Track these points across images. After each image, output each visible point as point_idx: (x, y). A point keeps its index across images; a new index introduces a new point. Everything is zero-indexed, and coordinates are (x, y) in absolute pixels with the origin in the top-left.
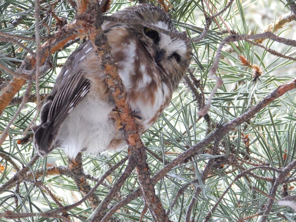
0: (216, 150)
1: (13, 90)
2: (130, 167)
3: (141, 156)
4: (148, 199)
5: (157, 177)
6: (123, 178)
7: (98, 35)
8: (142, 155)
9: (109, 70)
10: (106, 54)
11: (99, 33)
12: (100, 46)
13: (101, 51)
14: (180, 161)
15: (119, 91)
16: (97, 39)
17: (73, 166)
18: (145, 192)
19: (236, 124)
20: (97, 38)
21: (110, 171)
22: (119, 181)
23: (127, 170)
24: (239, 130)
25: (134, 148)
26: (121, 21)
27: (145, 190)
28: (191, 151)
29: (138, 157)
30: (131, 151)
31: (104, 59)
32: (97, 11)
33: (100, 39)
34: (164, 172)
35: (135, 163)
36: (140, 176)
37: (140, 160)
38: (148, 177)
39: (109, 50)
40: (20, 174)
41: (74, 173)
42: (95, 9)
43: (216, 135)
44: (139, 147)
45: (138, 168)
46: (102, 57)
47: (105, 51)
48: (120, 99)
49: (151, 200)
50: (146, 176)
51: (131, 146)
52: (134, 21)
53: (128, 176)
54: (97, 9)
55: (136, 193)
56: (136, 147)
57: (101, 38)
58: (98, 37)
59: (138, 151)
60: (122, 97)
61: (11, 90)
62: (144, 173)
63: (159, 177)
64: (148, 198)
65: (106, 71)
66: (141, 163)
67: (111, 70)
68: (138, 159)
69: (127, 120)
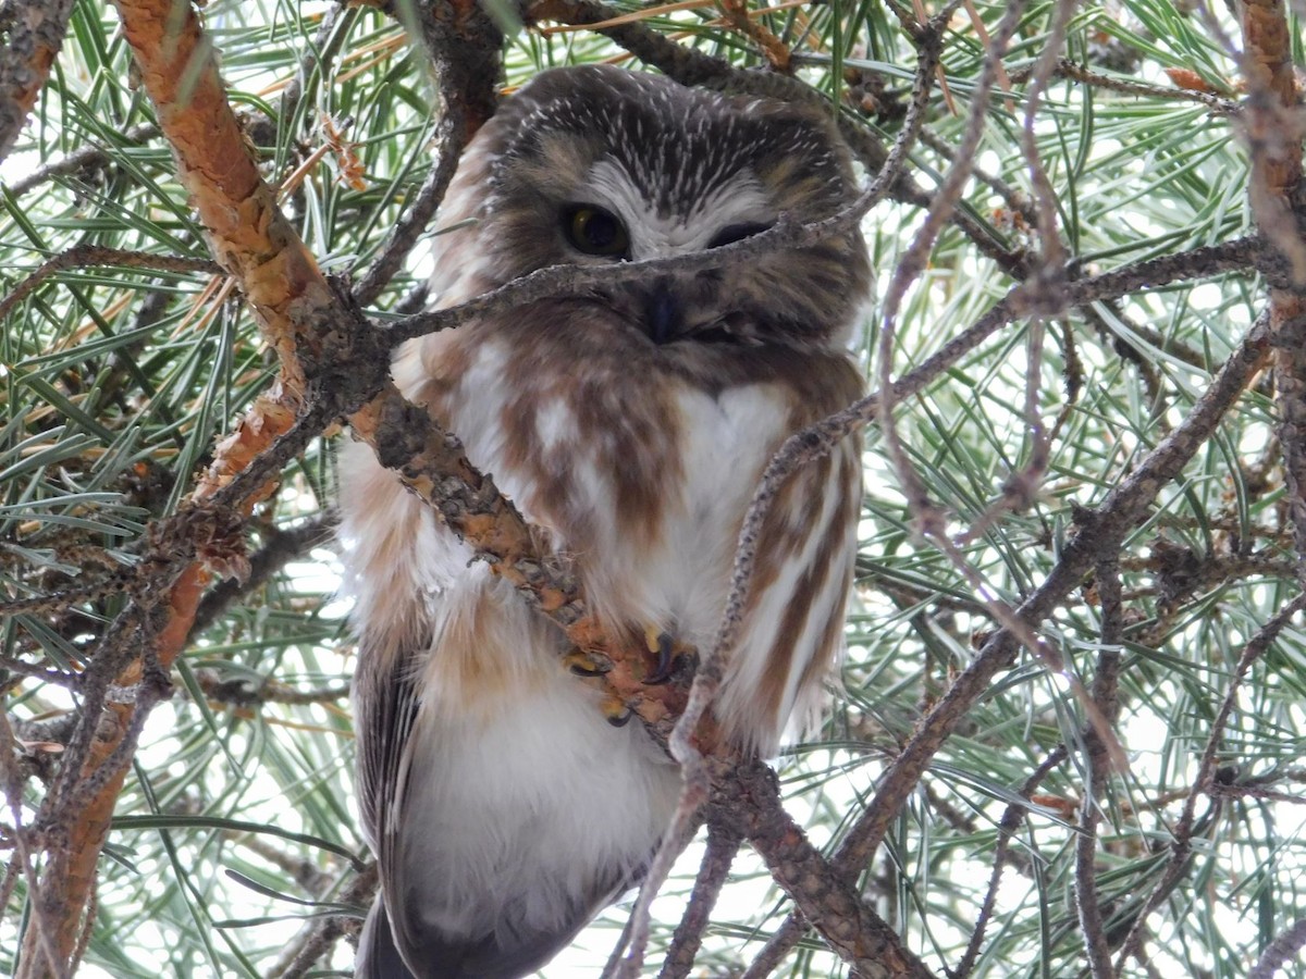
2: (712, 859)
3: (750, 800)
4: (841, 950)
7: (388, 422)
9: (484, 532)
10: (444, 484)
11: (383, 414)
12: (408, 460)
13: (422, 477)
15: (556, 597)
16: (386, 436)
19: (1154, 481)
20: (386, 431)
25: (709, 778)
29: (736, 807)
31: (443, 502)
32: (348, 331)
33: (398, 433)
36: (776, 870)
37: (750, 815)
38: (806, 867)
42: (337, 327)
44: (728, 768)
45: (758, 845)
46: (435, 495)
47: (436, 474)
48: (572, 621)
50: (800, 865)
54: (342, 325)
56: (714, 771)
57: (401, 430)
59: (731, 786)
60: (579, 612)
62: (787, 857)
65: (473, 539)
66: (757, 826)
67: (493, 531)
68: (738, 814)
69: (637, 685)
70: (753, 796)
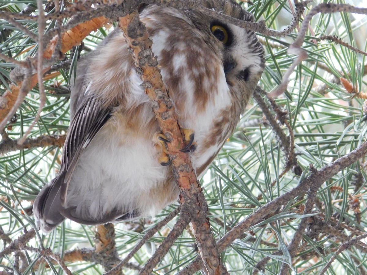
0: (310, 206)
1: (8, 105)
2: (182, 220)
3: (199, 205)
4: (210, 270)
5: (224, 242)
6: (172, 236)
7: (133, 23)
8: (200, 203)
9: (150, 75)
10: (144, 51)
11: (133, 20)
12: (136, 38)
13: (138, 47)
14: (257, 218)
15: (164, 107)
16: (131, 28)
17: (102, 246)
18: (206, 259)
19: (339, 167)
21: (154, 230)
22: (167, 240)
23: (178, 225)
24: (344, 179)
25: (188, 193)
26: (166, 4)
27: (206, 256)
28: (274, 205)
29: (194, 206)
30: (185, 197)
31: (141, 59)
33: (135, 28)
34: (234, 234)
35: (190, 216)
36: (198, 235)
37: (197, 211)
38: (209, 236)
39: (148, 45)
40: (20, 241)
41: (104, 257)
43: (310, 182)
44: (196, 192)
45: (195, 224)
46: (139, 55)
47: (143, 47)
48: (166, 119)
49: (215, 272)
50: (207, 235)
51: (184, 190)
52: (185, 3)
53: (179, 232)
55: (194, 266)
56: (191, 191)
57: (137, 28)
58: (132, 25)
59: (195, 198)
60: (169, 116)
61: (6, 105)
62: (204, 231)
63: (227, 241)
64: (210, 268)
65: (145, 77)
66: (198, 216)
67: (152, 75)
68: (194, 209)
69: (177, 150)
70: (200, 205)
